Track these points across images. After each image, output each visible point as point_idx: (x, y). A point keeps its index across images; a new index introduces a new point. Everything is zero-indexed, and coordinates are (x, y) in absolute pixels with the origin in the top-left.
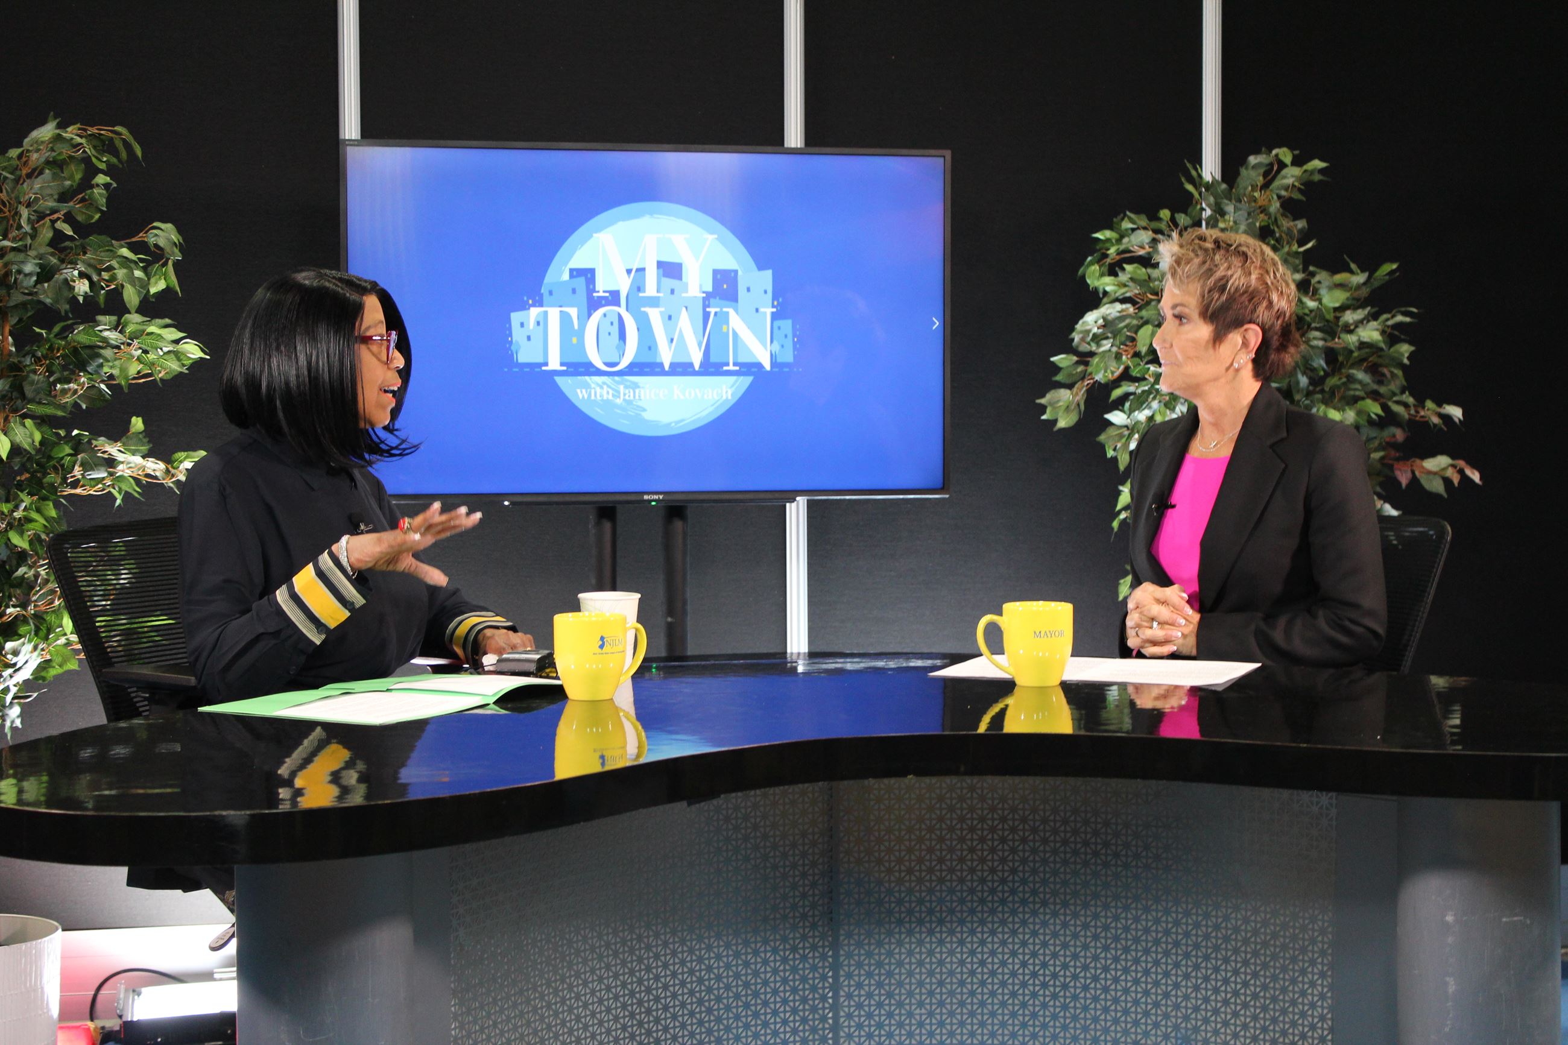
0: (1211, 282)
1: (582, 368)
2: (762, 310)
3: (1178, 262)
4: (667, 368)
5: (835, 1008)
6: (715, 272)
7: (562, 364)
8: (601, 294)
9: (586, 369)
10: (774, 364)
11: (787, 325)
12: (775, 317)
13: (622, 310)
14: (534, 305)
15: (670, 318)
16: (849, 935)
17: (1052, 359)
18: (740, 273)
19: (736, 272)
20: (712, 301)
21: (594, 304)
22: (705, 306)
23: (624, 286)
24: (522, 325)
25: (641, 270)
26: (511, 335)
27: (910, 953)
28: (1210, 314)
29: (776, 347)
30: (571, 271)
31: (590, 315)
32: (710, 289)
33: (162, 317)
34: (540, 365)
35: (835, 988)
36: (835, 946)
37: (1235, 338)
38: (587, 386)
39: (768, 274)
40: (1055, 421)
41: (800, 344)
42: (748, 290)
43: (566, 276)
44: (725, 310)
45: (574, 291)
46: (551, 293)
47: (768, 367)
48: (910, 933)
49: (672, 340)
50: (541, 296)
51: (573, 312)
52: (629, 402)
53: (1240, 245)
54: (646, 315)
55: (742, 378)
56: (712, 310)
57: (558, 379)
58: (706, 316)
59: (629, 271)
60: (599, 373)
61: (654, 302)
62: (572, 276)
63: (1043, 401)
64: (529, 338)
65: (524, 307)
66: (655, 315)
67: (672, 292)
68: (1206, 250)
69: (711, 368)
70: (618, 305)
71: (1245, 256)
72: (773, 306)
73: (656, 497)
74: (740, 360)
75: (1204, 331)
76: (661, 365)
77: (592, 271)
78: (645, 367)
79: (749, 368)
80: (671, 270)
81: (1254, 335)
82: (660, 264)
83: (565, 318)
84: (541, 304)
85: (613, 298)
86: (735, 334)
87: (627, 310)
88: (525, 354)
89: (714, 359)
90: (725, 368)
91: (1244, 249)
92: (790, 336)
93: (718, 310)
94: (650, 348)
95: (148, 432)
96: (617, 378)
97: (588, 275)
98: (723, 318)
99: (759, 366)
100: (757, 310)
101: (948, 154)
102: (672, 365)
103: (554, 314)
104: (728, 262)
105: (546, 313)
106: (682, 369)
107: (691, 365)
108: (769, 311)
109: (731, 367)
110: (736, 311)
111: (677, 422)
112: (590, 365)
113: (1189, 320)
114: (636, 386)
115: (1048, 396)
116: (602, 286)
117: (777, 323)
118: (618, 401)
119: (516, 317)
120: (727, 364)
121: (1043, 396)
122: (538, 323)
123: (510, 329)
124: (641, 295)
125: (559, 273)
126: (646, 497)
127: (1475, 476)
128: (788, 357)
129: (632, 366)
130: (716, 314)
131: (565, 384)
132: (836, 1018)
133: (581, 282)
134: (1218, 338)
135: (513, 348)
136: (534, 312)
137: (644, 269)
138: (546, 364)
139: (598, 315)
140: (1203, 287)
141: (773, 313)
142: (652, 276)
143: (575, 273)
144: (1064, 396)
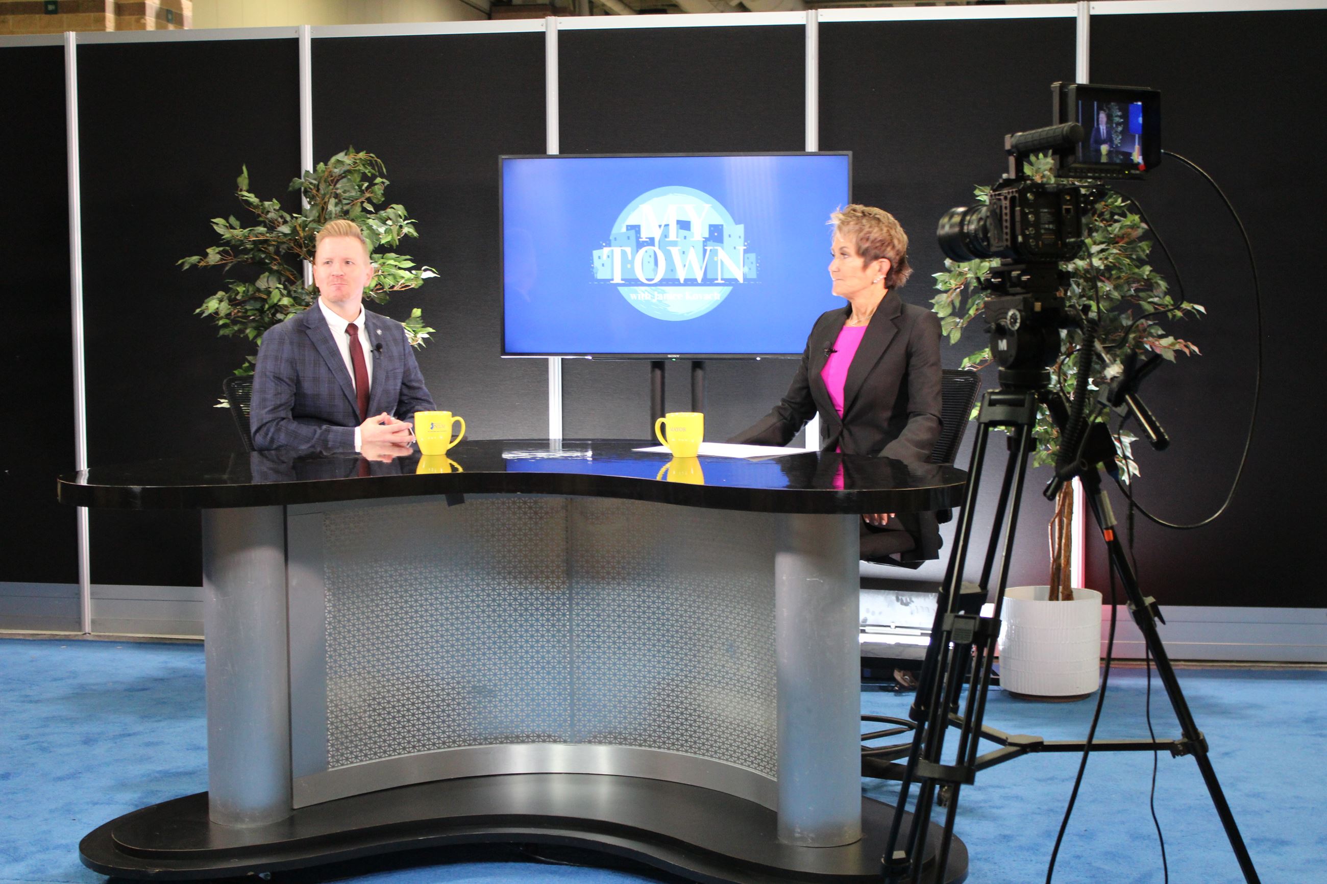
0: (862, 234)
1: (633, 282)
2: (737, 248)
3: (843, 222)
4: (682, 281)
5: (570, 620)
6: (711, 226)
7: (622, 280)
8: (644, 239)
9: (635, 282)
10: (745, 279)
11: (752, 257)
12: (745, 252)
13: (656, 248)
14: (605, 246)
15: (684, 253)
16: (577, 583)
17: (933, 275)
18: (725, 226)
19: (722, 226)
20: (708, 243)
21: (640, 245)
22: (704, 246)
23: (657, 234)
24: (599, 258)
25: (667, 225)
26: (593, 263)
27: (609, 595)
28: (862, 253)
29: (746, 269)
30: (627, 226)
31: (637, 251)
32: (707, 236)
33: (405, 255)
34: (609, 280)
35: (570, 610)
36: (570, 588)
37: (875, 265)
38: (636, 292)
39: (741, 227)
40: (937, 313)
41: (761, 269)
42: (730, 236)
43: (624, 230)
44: (716, 248)
45: (629, 238)
46: (615, 239)
47: (741, 281)
48: (608, 584)
49: (685, 266)
50: (610, 241)
51: (628, 250)
52: (660, 301)
53: (876, 214)
54: (669, 251)
55: (726, 287)
56: (708, 248)
57: (620, 289)
58: (705, 251)
59: (660, 226)
60: (643, 284)
61: (674, 244)
62: (627, 229)
63: (933, 301)
64: (603, 265)
65: (600, 247)
66: (675, 251)
67: (685, 238)
68: (858, 217)
69: (708, 281)
70: (653, 245)
71: (879, 220)
72: (745, 246)
73: (675, 356)
74: (727, 276)
75: (859, 262)
76: (678, 280)
77: (639, 226)
78: (670, 281)
79: (728, 282)
80: (684, 225)
81: (886, 265)
82: (679, 222)
83: (624, 254)
84: (609, 245)
85: (651, 241)
86: (722, 262)
87: (659, 248)
88: (601, 274)
89: (709, 276)
90: (716, 282)
91: (877, 216)
92: (754, 262)
93: (712, 248)
94: (672, 270)
95: (423, 317)
96: (653, 288)
97: (636, 229)
98: (714, 253)
99: (736, 280)
100: (735, 248)
101: (850, 153)
102: (686, 280)
103: (617, 251)
104: (717, 221)
105: (612, 251)
106: (690, 282)
107: (696, 280)
108: (741, 248)
109: (720, 281)
110: (723, 248)
111: (688, 313)
112: (638, 280)
113: (849, 255)
114: (664, 292)
115: (936, 298)
116: (644, 235)
117: (747, 255)
118: (654, 301)
119: (596, 253)
120: (717, 279)
121: (933, 298)
122: (608, 257)
123: (592, 260)
124: (667, 239)
125: (620, 228)
126: (669, 356)
127: (1196, 349)
128: (753, 275)
129: (662, 280)
130: (711, 250)
131: (623, 290)
132: (571, 626)
133: (632, 233)
134: (865, 266)
135: (595, 271)
136: (606, 251)
137: (668, 225)
138: (612, 280)
139: (642, 251)
140: (857, 237)
141: (744, 250)
142: (673, 227)
143: (630, 228)
144: (943, 298)
